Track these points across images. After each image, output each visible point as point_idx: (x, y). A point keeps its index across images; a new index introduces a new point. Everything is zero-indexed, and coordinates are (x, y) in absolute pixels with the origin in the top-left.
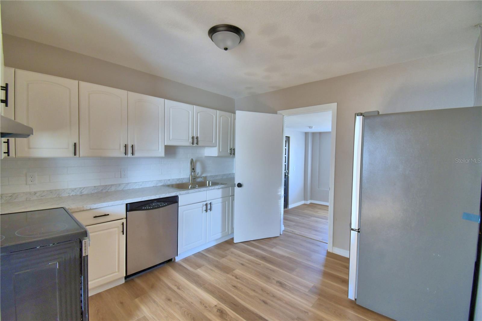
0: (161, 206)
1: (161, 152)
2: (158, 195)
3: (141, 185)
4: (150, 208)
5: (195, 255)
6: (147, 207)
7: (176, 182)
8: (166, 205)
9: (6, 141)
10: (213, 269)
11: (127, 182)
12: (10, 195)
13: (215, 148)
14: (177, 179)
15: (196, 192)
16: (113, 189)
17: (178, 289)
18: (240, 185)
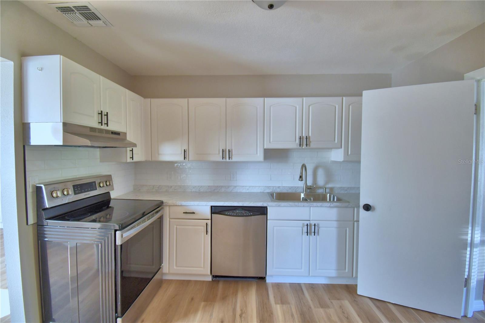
0: (245, 214)
1: (260, 156)
2: (241, 203)
3: (248, 189)
4: (233, 214)
5: (291, 285)
6: (231, 213)
7: (287, 190)
8: (251, 215)
9: (131, 150)
10: (295, 316)
11: (235, 185)
12: (158, 186)
13: (340, 149)
14: (289, 187)
15: (291, 206)
16: (223, 190)
17: (240, 315)
18: (367, 208)
